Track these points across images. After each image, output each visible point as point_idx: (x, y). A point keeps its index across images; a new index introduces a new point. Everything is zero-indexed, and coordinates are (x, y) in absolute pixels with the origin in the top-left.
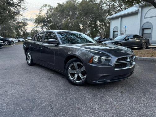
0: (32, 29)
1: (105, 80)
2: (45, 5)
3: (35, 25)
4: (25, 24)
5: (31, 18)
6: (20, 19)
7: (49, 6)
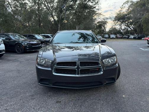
0: (111, 28)
1: (48, 83)
2: (127, 1)
3: (114, 23)
4: (105, 23)
5: (111, 16)
6: (101, 19)
7: (132, 1)
